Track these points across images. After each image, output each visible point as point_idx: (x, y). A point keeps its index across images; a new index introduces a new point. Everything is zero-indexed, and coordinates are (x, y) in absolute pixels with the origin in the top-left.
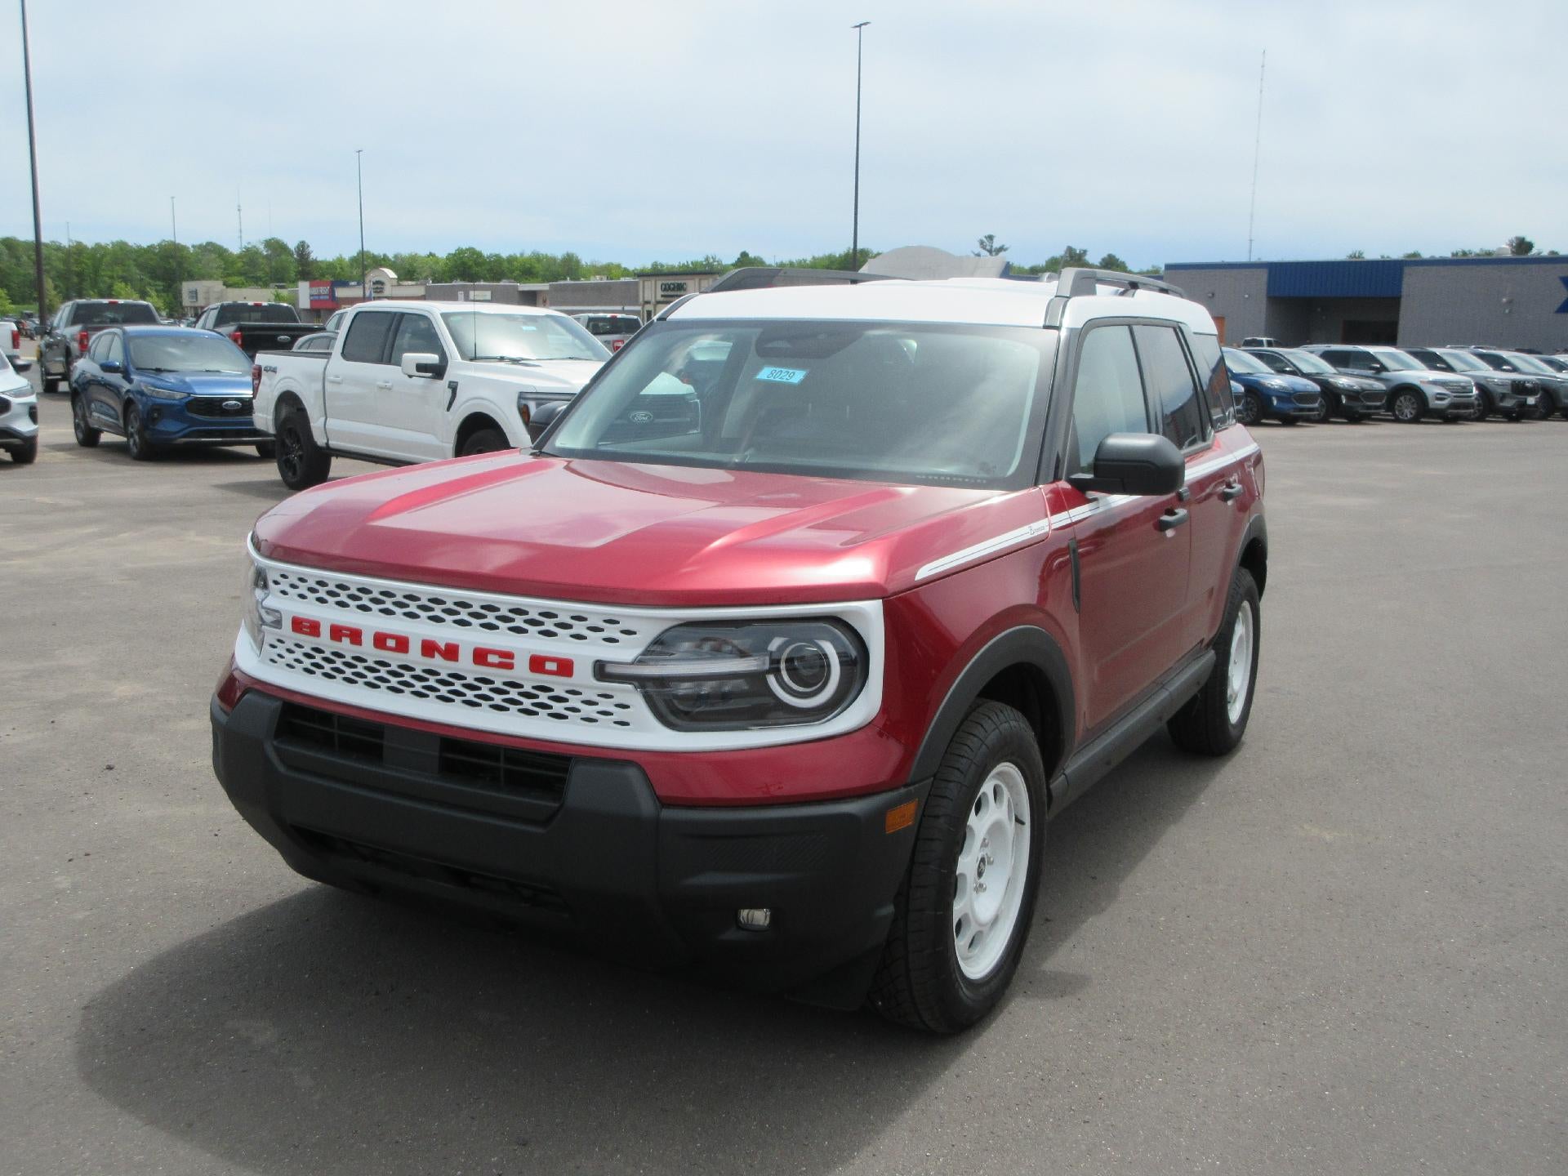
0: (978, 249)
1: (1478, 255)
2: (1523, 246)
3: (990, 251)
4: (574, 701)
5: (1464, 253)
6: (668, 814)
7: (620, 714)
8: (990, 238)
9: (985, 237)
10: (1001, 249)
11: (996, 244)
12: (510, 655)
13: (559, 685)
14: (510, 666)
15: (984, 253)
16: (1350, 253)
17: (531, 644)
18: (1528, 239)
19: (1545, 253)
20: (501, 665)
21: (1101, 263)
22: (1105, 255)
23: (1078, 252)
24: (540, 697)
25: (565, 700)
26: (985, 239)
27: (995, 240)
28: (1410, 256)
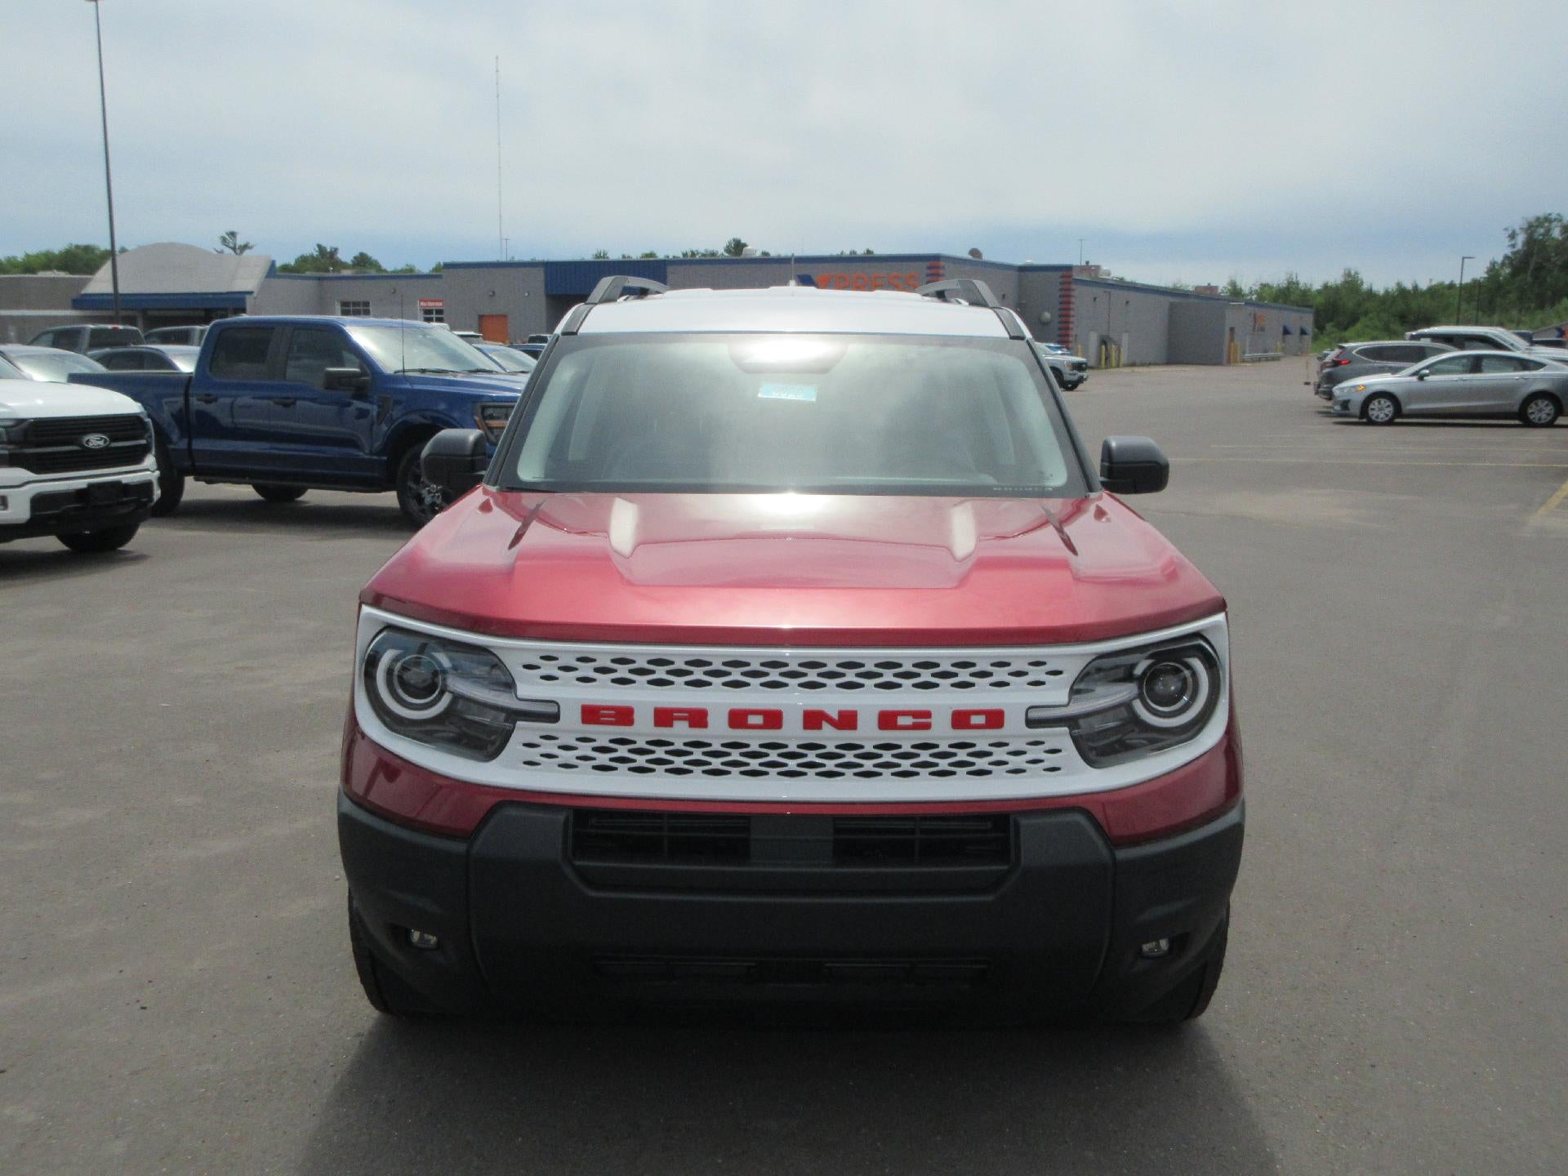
0: (220, 247)
1: (704, 255)
2: (738, 246)
3: (234, 249)
4: (999, 754)
5: (693, 254)
6: (1122, 854)
7: (1051, 760)
8: (233, 234)
9: (227, 233)
10: (245, 247)
11: (240, 241)
12: (927, 714)
13: (982, 739)
14: (927, 726)
15: (228, 251)
16: (595, 252)
17: (944, 700)
18: (743, 241)
19: (758, 254)
20: (915, 727)
21: (353, 261)
22: (356, 254)
23: (329, 250)
24: (958, 754)
25: (989, 754)
26: (227, 237)
27: (238, 237)
28: (647, 255)
